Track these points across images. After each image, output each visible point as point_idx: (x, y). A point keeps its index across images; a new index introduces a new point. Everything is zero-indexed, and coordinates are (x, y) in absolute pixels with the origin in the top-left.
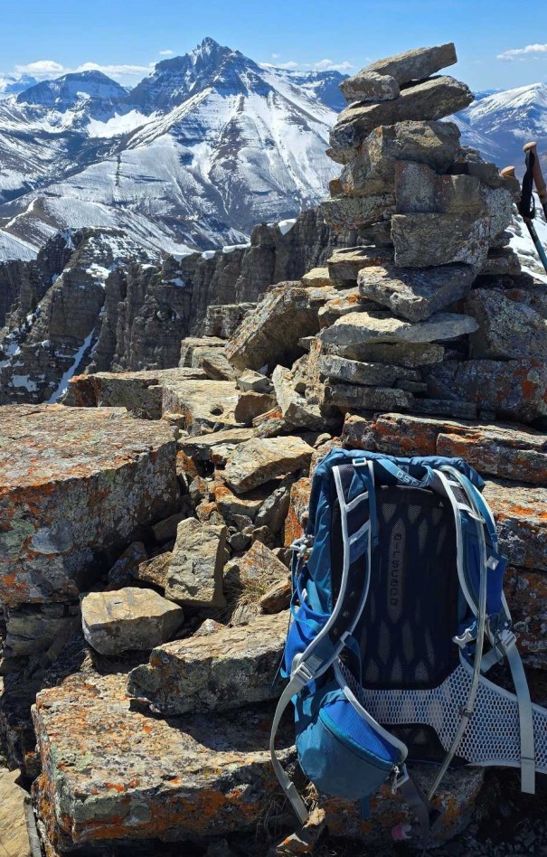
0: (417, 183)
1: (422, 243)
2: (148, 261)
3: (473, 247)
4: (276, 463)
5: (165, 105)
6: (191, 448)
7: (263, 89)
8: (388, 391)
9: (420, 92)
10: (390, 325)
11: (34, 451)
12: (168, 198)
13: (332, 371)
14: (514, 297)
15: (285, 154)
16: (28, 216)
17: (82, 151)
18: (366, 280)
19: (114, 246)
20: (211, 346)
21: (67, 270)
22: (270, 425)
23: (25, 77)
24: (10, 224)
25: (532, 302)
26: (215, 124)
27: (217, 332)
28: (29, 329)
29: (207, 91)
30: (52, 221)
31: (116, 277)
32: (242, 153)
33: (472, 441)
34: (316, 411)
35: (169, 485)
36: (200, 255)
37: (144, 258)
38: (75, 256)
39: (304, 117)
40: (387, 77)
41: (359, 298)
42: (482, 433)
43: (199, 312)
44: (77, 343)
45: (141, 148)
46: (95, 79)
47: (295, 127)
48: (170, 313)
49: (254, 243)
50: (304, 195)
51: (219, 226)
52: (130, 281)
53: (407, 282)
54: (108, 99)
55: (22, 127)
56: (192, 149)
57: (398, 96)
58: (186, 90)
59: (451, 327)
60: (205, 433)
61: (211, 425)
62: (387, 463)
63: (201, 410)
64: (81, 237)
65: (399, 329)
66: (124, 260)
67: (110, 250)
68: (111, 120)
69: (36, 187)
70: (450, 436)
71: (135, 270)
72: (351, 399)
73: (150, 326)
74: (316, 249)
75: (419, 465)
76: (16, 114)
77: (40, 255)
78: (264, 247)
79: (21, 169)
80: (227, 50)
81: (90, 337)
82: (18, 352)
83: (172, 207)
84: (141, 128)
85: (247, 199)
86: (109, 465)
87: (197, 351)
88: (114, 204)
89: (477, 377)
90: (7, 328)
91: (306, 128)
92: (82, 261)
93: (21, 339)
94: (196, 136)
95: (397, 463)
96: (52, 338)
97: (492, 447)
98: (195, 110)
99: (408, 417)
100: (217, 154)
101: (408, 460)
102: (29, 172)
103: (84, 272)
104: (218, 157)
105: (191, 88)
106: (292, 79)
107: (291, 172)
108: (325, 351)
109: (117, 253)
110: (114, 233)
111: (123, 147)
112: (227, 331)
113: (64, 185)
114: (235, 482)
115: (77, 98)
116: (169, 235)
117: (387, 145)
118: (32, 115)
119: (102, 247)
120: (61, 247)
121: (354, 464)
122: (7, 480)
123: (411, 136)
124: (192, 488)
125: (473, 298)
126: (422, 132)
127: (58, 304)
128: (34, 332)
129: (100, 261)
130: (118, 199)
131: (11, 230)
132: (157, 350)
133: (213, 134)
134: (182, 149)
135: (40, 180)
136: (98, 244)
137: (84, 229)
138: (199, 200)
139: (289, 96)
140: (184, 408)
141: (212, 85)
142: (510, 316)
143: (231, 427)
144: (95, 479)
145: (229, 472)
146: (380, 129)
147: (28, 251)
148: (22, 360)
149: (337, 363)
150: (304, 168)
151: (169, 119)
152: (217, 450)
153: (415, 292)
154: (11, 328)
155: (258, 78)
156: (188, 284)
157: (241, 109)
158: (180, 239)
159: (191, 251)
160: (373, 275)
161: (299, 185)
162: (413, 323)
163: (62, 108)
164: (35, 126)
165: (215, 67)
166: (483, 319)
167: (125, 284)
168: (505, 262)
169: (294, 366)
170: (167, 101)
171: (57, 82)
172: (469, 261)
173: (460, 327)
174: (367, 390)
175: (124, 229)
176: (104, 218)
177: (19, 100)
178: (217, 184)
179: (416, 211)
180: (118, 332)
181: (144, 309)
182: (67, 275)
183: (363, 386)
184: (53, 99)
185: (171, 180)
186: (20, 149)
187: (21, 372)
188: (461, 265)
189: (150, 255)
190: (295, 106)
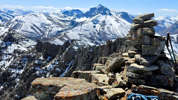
0: (147, 39)
1: (148, 51)
2: (85, 46)
3: (158, 52)
4: (117, 94)
5: (91, 16)
6: (99, 89)
7: (110, 14)
8: (141, 80)
9: (148, 22)
10: (141, 67)
11: (69, 88)
12: (90, 34)
13: (129, 75)
14: (165, 62)
15: (114, 27)
16: (62, 36)
17: (74, 24)
18: (136, 57)
19: (79, 43)
20: (100, 65)
21: (69, 47)
22: (115, 85)
23: (64, 10)
24: (59, 37)
25: (169, 63)
26: (101, 21)
27: (101, 63)
28: (60, 59)
29: (99, 14)
30: (67, 37)
31: (79, 49)
32: (106, 26)
33: (158, 92)
34: (125, 83)
35: (95, 97)
36: (96, 46)
37: (85, 45)
38: (71, 44)
39: (118, 20)
40: (141, 19)
41: (135, 60)
42: (160, 90)
43: (95, 57)
44: (70, 62)
45: (86, 24)
46: (78, 11)
47: (116, 22)
48: (89, 57)
49: (107, 44)
50: (117, 35)
51: (100, 40)
52: (82, 50)
53: (145, 58)
54: (80, 14)
55: (63, 19)
56: (96, 25)
57: (144, 23)
58: (95, 14)
59: (154, 68)
60: (101, 86)
61: (103, 84)
62: (143, 97)
63: (101, 81)
64: (72, 41)
65: (143, 68)
66: (81, 46)
67: (78, 44)
68: (80, 19)
69: (64, 30)
70: (154, 91)
71: (83, 48)
72: (133, 81)
73: (85, 59)
74: (119, 46)
75: (149, 97)
76: (62, 16)
77: (64, 44)
78: (109, 45)
79: (62, 27)
80: (104, 7)
81: (72, 61)
82: (58, 63)
83: (91, 36)
84: (86, 20)
85: (106, 35)
86: (84, 93)
87: (97, 67)
88: (80, 35)
89: (158, 78)
90: (56, 58)
91: (118, 22)
92: (72, 45)
93: (59, 61)
94: (97, 23)
95: (145, 97)
96: (65, 61)
97: (162, 94)
98: (97, 18)
99: (145, 86)
100: (101, 26)
101: (147, 96)
102: (63, 28)
103: (73, 48)
104: (101, 27)
105: (97, 13)
106: (116, 13)
107: (115, 30)
108: (127, 71)
109: (79, 44)
110: (79, 40)
111: (82, 24)
112: (103, 63)
113: (70, 30)
114: (109, 97)
115: (74, 14)
116: (90, 41)
117: (141, 32)
118: (65, 17)
119: (76, 43)
120: (68, 43)
121: (137, 97)
122: (64, 95)
123: (146, 30)
124: (99, 98)
125: (158, 62)
126: (148, 30)
127: (67, 54)
128: (61, 59)
129: (76, 46)
130: (80, 34)
131: (59, 39)
132: (86, 64)
133: (100, 22)
134: (94, 25)
135: (65, 29)
136: (76, 42)
137: (73, 39)
138: (96, 35)
139: (115, 16)
140: (97, 80)
141: (100, 13)
142: (165, 66)
143: (107, 85)
144: (82, 95)
145: (107, 95)
146: (140, 29)
147: (61, 43)
148: (58, 65)
149: (130, 74)
150: (117, 30)
151: (92, 19)
152: (104, 90)
153: (146, 60)
154: (57, 58)
155: (109, 12)
156: (93, 51)
157: (106, 18)
158: (92, 42)
159: (94, 45)
160: (138, 56)
161: (116, 33)
162: (146, 67)
163: (71, 16)
164: (66, 19)
165: (101, 10)
166: (160, 66)
167: (80, 51)
168: (163, 55)
169: (121, 73)
170: (91, 15)
171: (70, 11)
172: (157, 55)
173: (156, 68)
174: (136, 80)
175: (81, 40)
176: (77, 37)
177: (63, 14)
178: (100, 32)
179: (147, 45)
180: (78, 60)
181: (84, 56)
182: (69, 48)
183: (136, 79)
184: (69, 14)
185: (91, 30)
186: (62, 23)
187: (58, 67)
188: (155, 55)
189: (86, 45)
190: (116, 18)
